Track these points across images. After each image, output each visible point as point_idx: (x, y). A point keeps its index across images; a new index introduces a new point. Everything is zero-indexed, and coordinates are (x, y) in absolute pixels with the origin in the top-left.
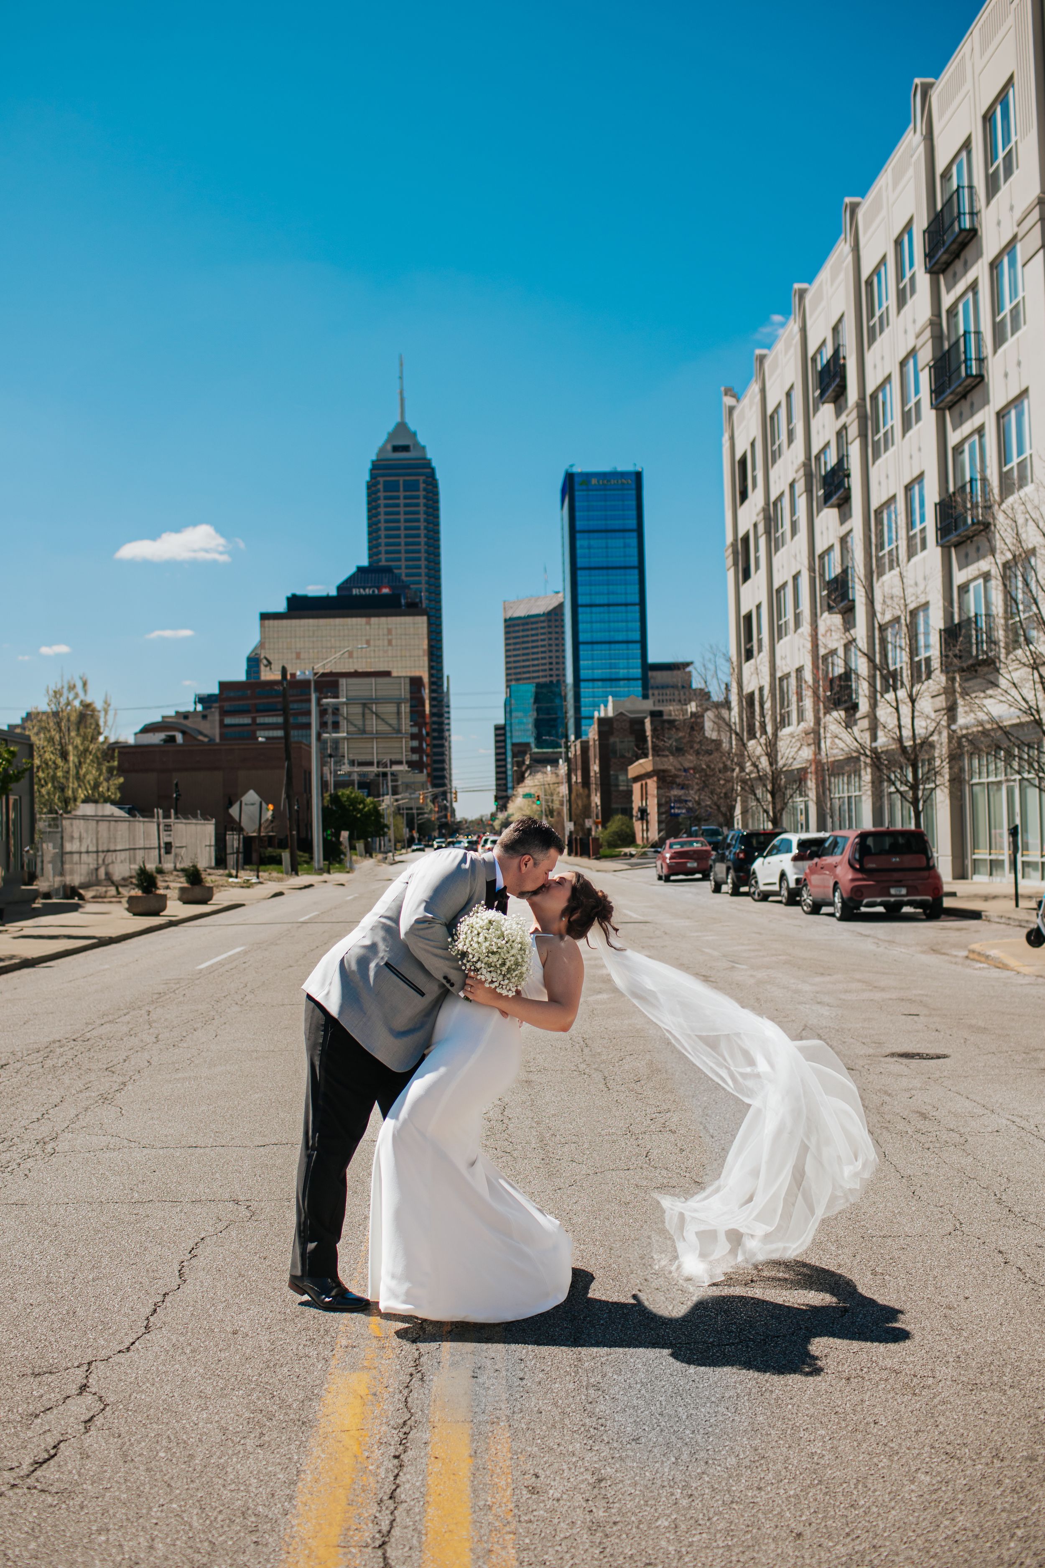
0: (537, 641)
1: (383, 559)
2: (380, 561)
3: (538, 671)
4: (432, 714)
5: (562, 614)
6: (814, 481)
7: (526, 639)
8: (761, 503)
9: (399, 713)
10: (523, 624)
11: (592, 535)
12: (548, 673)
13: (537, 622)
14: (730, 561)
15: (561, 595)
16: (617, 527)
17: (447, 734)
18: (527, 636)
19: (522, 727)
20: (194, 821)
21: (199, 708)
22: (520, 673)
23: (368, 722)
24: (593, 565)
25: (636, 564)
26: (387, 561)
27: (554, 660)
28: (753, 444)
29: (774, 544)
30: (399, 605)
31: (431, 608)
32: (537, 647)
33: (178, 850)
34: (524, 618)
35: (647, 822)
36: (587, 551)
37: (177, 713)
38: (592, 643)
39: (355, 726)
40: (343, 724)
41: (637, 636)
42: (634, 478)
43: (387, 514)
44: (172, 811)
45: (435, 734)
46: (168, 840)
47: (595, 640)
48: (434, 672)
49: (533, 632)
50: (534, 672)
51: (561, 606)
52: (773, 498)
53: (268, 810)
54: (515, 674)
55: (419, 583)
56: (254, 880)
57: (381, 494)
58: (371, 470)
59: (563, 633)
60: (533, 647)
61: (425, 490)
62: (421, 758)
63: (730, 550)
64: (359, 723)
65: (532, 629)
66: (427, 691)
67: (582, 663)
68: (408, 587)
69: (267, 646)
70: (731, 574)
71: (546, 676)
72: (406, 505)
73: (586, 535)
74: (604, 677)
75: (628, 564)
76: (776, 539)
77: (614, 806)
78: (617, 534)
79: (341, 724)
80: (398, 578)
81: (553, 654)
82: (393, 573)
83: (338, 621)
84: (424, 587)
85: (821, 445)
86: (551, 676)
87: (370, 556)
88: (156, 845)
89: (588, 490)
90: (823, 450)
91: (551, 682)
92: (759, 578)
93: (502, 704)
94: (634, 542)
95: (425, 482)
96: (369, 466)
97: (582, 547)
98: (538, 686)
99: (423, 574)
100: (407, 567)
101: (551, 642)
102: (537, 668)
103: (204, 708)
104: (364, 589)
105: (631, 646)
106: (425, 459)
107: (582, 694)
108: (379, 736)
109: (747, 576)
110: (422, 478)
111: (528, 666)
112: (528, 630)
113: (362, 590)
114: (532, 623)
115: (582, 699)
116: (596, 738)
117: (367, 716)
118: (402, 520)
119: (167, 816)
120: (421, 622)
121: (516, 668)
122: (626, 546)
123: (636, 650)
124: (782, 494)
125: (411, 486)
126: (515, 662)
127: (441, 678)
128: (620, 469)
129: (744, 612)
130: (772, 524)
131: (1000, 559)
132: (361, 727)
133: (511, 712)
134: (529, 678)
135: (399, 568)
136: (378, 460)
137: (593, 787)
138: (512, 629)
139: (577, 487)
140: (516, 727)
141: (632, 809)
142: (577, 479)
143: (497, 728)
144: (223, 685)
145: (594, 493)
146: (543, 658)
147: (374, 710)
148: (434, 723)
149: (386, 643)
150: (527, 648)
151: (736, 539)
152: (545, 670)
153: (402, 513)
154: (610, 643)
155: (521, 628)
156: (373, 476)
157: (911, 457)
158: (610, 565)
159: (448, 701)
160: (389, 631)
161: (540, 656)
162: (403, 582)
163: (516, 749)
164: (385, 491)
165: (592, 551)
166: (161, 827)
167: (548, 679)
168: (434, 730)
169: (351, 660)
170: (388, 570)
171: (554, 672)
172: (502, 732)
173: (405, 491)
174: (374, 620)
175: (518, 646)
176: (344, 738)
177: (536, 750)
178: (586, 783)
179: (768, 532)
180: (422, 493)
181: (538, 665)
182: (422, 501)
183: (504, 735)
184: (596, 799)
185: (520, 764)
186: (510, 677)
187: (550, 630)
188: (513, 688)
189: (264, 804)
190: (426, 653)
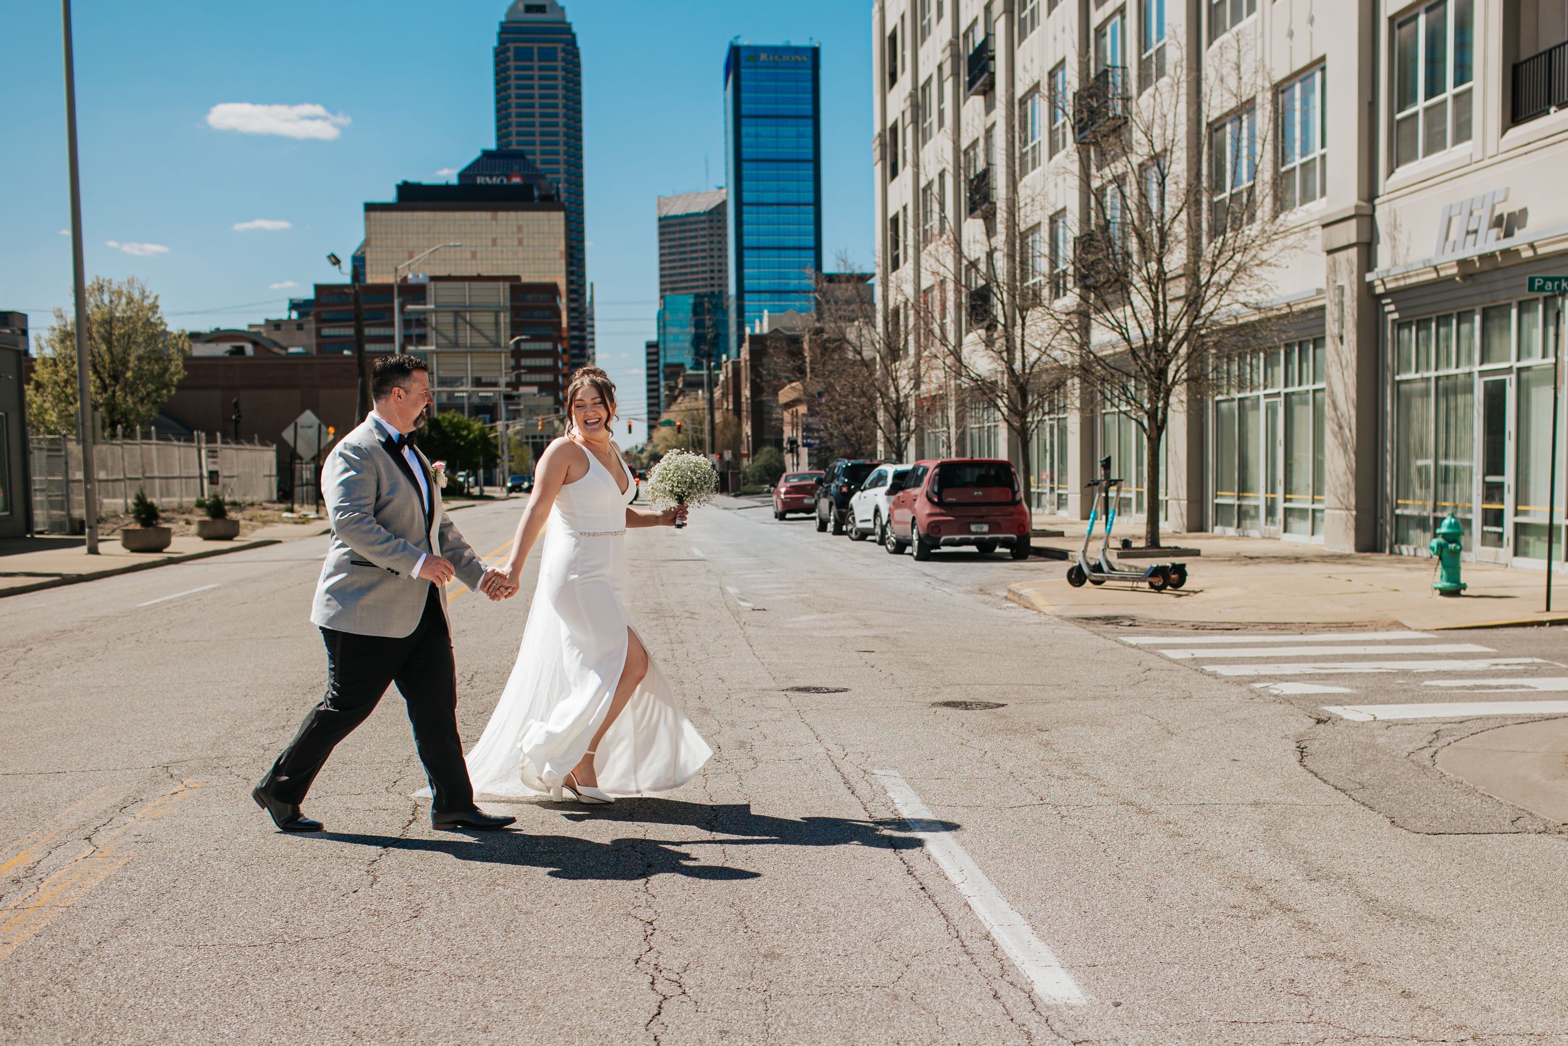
0: (696, 244)
1: (514, 143)
2: (510, 144)
3: (697, 280)
4: (571, 328)
5: (725, 214)
6: (962, 63)
7: (683, 242)
8: (908, 88)
9: (497, 323)
10: (681, 224)
11: (760, 121)
12: (708, 282)
13: (696, 223)
14: (877, 154)
15: (724, 191)
16: (790, 113)
17: (590, 351)
18: (685, 238)
19: (678, 345)
20: (248, 447)
21: (295, 315)
22: (676, 282)
23: (461, 334)
24: (760, 157)
25: (810, 157)
26: (519, 144)
27: (716, 268)
28: (903, 17)
29: (922, 136)
30: (531, 198)
31: (570, 203)
32: (696, 251)
33: (227, 481)
34: (681, 217)
35: (798, 456)
36: (753, 140)
37: (267, 321)
38: (759, 248)
39: (446, 338)
40: (432, 335)
41: (810, 241)
42: (810, 54)
43: (519, 87)
44: (218, 434)
45: (576, 351)
46: (213, 468)
47: (761, 245)
48: (574, 278)
49: (693, 234)
50: (692, 280)
51: (724, 204)
52: (921, 82)
53: (328, 433)
54: (671, 282)
55: (557, 172)
56: (313, 515)
57: (512, 64)
58: (500, 34)
59: (726, 235)
60: (692, 252)
61: (564, 60)
62: (556, 379)
63: (877, 142)
64: (450, 334)
65: (691, 230)
66: (564, 300)
67: (747, 271)
68: (543, 177)
69: (373, 243)
70: (878, 168)
71: (706, 286)
72: (542, 78)
73: (753, 121)
74: (772, 288)
75: (801, 157)
76: (924, 130)
77: (767, 437)
78: (790, 121)
79: (429, 335)
80: (530, 165)
81: (716, 261)
82: (525, 159)
83: (459, 215)
84: (562, 177)
85: (969, 22)
86: (712, 285)
87: (499, 138)
88: (197, 473)
89: (756, 67)
90: (972, 27)
91: (713, 293)
92: (906, 174)
93: (655, 316)
94: (809, 130)
95: (564, 50)
96: (497, 29)
97: (748, 135)
98: (697, 296)
99: (562, 162)
100: (543, 153)
101: (712, 246)
102: (695, 277)
103: (301, 315)
104: (491, 177)
105: (803, 253)
106: (564, 22)
107: (747, 309)
108: (474, 350)
109: (894, 173)
110: (560, 46)
111: (686, 274)
112: (685, 231)
113: (488, 179)
114: (691, 223)
115: (747, 314)
116: (748, 358)
117: (460, 327)
118: (537, 96)
119: (211, 439)
120: (557, 219)
121: (671, 275)
122: (800, 135)
123: (809, 257)
124: (930, 77)
125: (547, 55)
126: (671, 268)
127: (583, 285)
128: (795, 43)
129: (891, 214)
130: (920, 112)
131: (1136, 160)
132: (453, 339)
133: (665, 327)
134: (686, 288)
135: (533, 153)
136: (507, 22)
137: (744, 414)
138: (667, 230)
139: (743, 63)
140: (670, 345)
141: (782, 440)
142: (743, 54)
143: (649, 346)
144: (319, 289)
145: (763, 71)
146: (704, 265)
147: (468, 318)
148: (573, 338)
149: (516, 242)
150: (684, 253)
151: (884, 129)
152: (705, 279)
153: (536, 87)
154: (779, 248)
155: (678, 228)
156: (502, 41)
157: (1055, 39)
158: (781, 157)
159: (592, 313)
160: (520, 229)
161: (700, 262)
162: (537, 170)
163: (668, 370)
164: (516, 60)
165: (760, 139)
166: (203, 452)
167: (708, 290)
168: (573, 347)
169: (474, 262)
170: (519, 155)
171: (715, 282)
172: (654, 350)
173: (540, 60)
174: (501, 215)
175: (674, 250)
176: (433, 352)
177: (690, 372)
178: (737, 410)
179: (915, 122)
180: (560, 64)
181: (697, 273)
182: (560, 74)
183: (657, 353)
184: (747, 429)
185: (671, 389)
186: (664, 287)
187: (711, 232)
188: (667, 299)
189: (323, 428)
190: (564, 255)
